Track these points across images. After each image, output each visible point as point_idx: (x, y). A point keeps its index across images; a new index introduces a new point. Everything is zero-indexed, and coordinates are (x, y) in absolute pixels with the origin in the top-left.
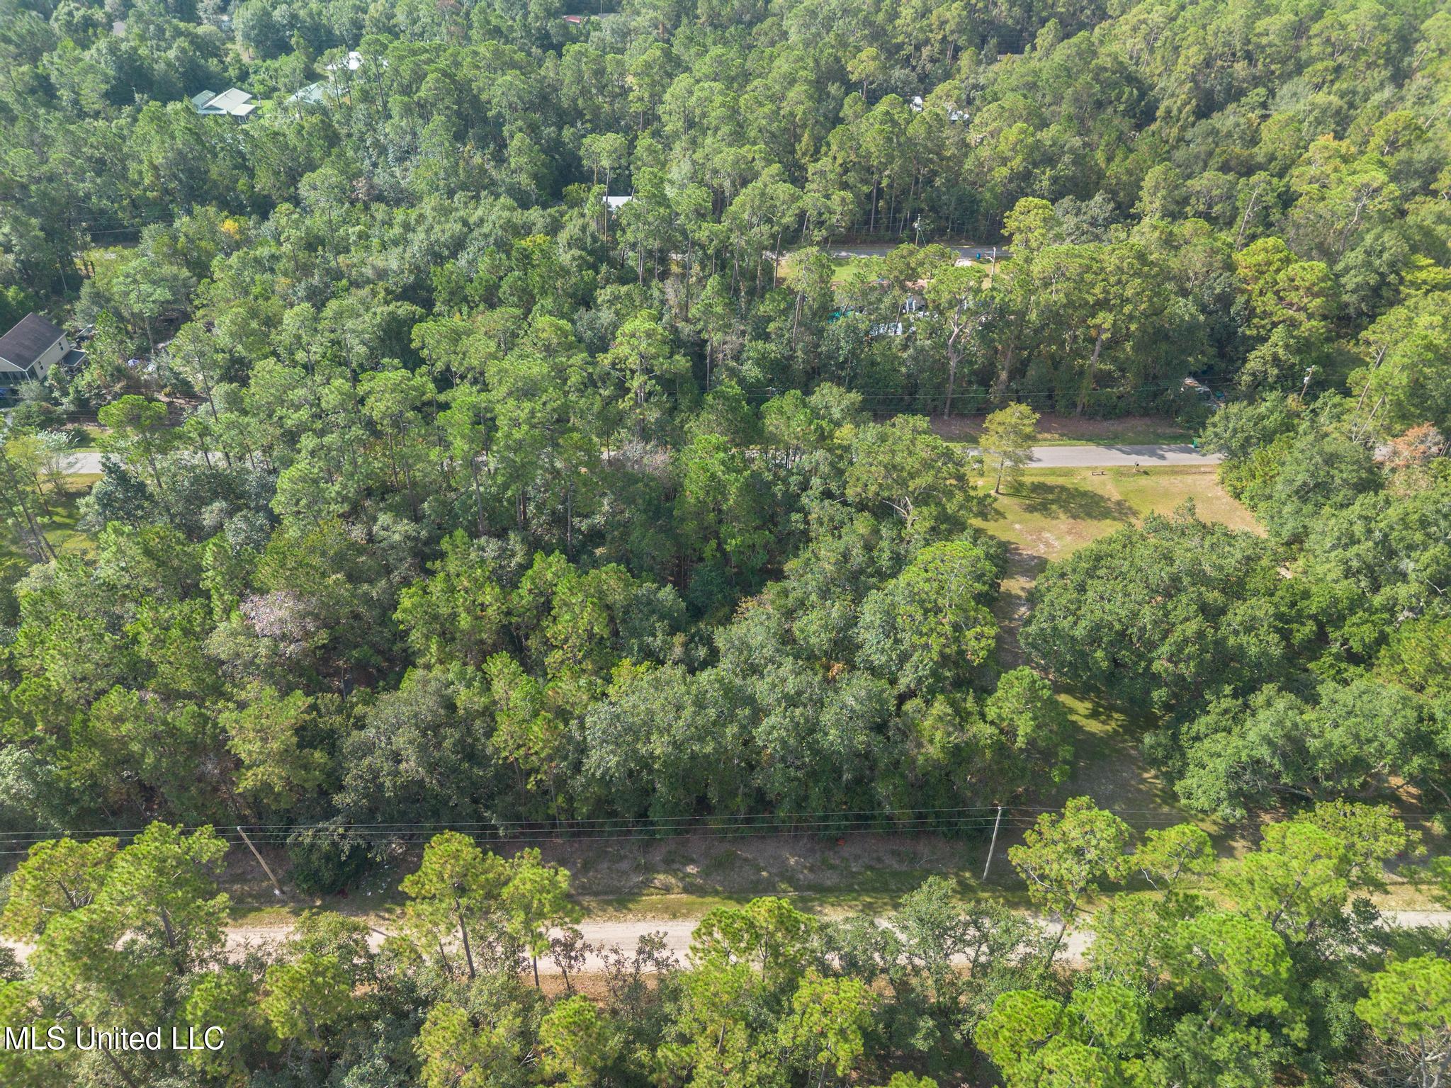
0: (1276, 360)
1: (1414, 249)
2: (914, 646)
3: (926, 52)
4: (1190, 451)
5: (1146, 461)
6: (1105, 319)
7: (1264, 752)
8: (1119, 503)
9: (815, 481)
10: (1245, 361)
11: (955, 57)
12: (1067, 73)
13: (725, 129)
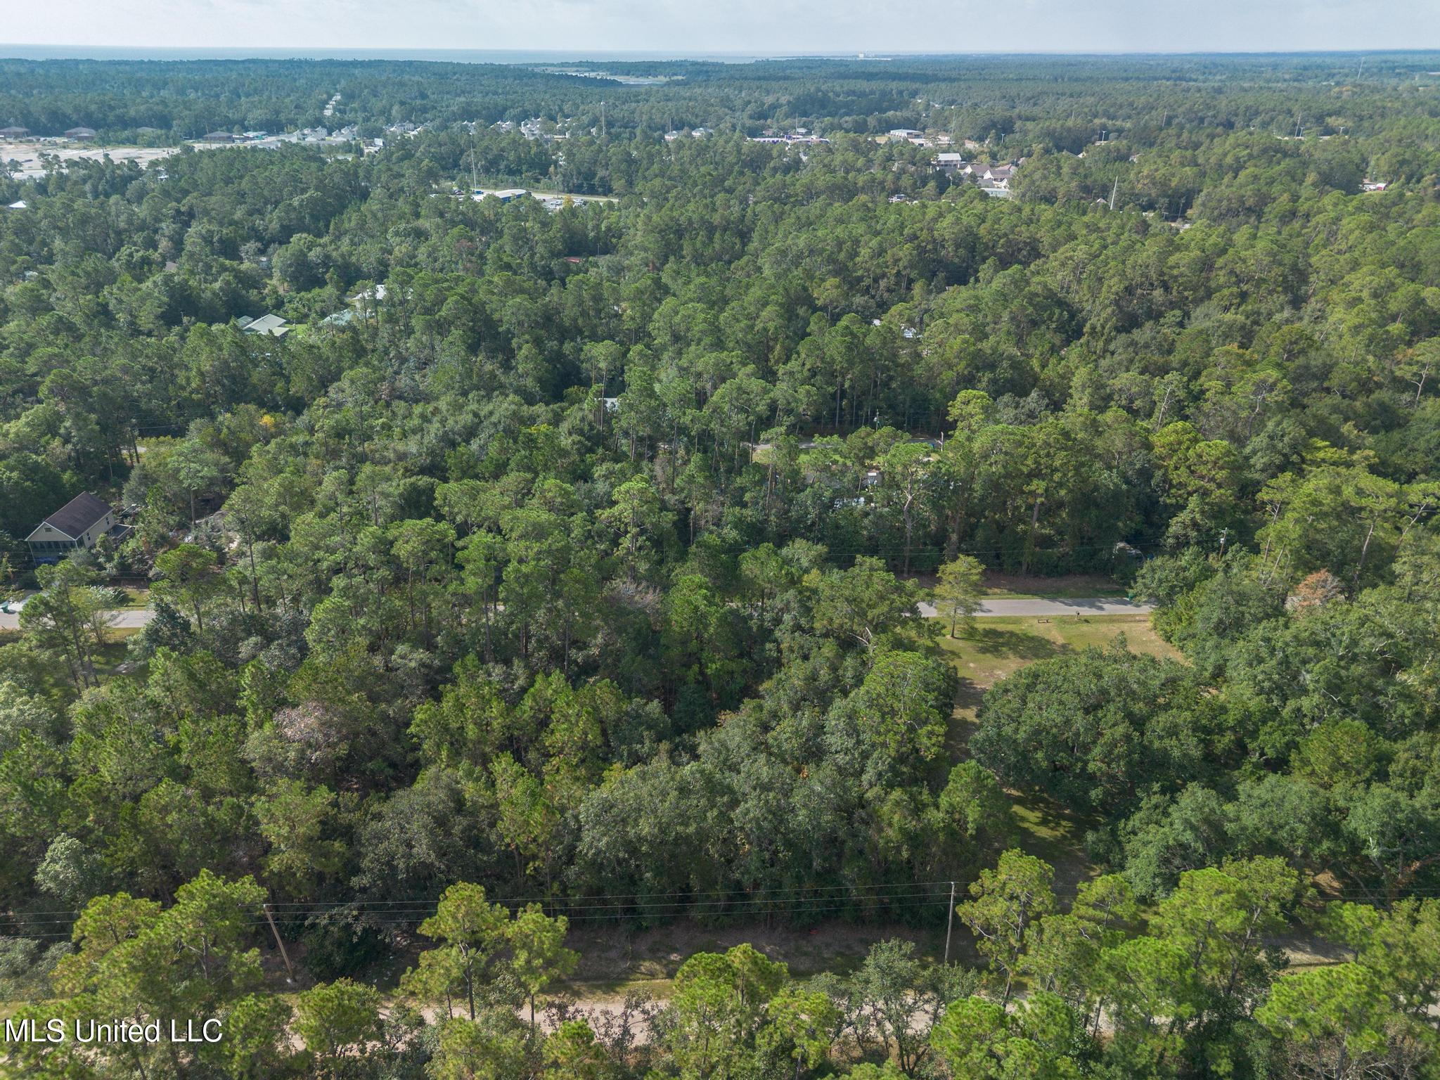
0: (1195, 524)
1: (1311, 433)
2: (873, 745)
3: (883, 283)
4: (1125, 603)
5: (1086, 612)
6: (1038, 486)
7: (1188, 836)
8: (1064, 646)
9: (786, 617)
10: (1168, 526)
11: (909, 288)
12: (1003, 298)
13: (707, 340)
